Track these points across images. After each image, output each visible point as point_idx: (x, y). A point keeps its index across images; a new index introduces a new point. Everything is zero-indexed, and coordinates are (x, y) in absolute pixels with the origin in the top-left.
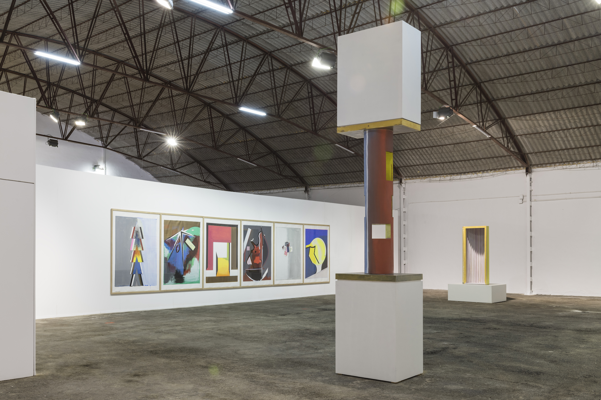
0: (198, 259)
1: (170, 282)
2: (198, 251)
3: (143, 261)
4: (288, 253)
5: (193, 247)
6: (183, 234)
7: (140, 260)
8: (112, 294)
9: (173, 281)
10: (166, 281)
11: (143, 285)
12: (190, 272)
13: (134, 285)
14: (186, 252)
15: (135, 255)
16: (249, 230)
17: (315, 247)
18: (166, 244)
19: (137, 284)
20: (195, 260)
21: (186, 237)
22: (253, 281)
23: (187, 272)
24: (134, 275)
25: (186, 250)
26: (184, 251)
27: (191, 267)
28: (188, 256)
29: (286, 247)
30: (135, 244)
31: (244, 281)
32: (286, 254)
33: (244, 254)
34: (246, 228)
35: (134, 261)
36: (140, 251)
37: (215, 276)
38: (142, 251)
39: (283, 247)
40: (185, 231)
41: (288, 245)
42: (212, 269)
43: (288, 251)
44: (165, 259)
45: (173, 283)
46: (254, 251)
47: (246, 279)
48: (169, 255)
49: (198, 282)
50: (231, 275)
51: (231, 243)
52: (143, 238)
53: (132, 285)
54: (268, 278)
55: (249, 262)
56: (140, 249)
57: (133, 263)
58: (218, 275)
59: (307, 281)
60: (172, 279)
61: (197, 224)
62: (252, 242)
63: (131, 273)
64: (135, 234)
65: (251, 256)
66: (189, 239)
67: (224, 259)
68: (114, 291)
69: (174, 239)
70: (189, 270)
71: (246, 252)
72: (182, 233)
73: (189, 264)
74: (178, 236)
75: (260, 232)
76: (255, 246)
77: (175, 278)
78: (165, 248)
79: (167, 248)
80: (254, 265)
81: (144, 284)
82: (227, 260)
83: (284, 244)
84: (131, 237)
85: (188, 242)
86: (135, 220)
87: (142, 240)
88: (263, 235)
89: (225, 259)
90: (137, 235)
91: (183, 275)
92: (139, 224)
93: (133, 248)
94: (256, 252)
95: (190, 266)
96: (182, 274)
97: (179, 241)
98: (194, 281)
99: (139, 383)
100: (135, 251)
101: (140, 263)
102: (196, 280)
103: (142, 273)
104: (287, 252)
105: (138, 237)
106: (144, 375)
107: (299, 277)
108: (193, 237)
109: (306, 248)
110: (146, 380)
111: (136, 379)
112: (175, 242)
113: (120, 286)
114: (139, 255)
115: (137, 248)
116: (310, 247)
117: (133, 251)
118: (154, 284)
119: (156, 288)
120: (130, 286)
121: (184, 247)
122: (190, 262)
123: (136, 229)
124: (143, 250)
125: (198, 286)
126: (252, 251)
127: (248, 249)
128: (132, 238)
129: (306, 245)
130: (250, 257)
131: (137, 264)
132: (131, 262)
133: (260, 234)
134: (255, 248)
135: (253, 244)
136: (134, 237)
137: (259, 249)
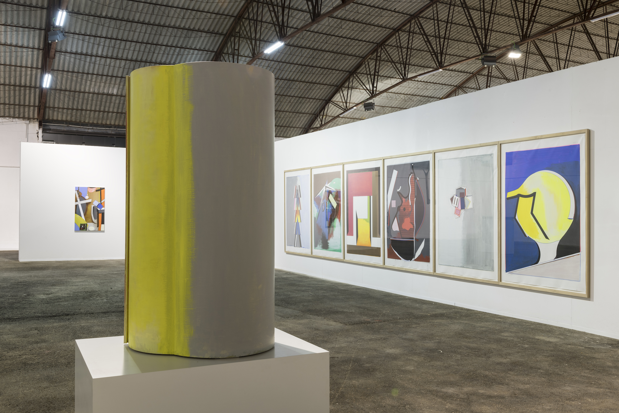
0: (340, 220)
1: (318, 246)
2: (339, 209)
3: (301, 221)
4: (463, 211)
5: (335, 205)
7: (299, 220)
8: (288, 253)
9: (320, 246)
10: (315, 245)
13: (297, 246)
14: (329, 211)
15: (297, 215)
16: (395, 173)
17: (534, 195)
18: (315, 202)
19: (298, 244)
20: (337, 220)
21: (329, 192)
22: (400, 259)
23: (331, 236)
24: (296, 236)
26: (328, 209)
27: (333, 230)
28: (331, 216)
29: (459, 198)
30: (297, 203)
31: (389, 257)
32: (457, 213)
34: (390, 170)
35: (296, 221)
36: (299, 211)
37: (355, 244)
39: (452, 199)
40: (328, 185)
41: (462, 194)
42: (352, 235)
43: (463, 206)
44: (315, 219)
45: (320, 249)
46: (402, 208)
47: (391, 255)
48: (317, 215)
49: (340, 251)
50: (372, 246)
51: (372, 197)
52: (301, 197)
53: (295, 246)
54: (425, 257)
55: (395, 227)
57: (295, 223)
58: (359, 244)
59: (510, 278)
60: (320, 243)
61: (338, 175)
62: (399, 193)
63: (294, 234)
64: (296, 193)
65: (398, 217)
66: (331, 194)
68: (286, 250)
69: (321, 196)
70: (332, 234)
71: (390, 209)
72: (326, 187)
73: (332, 226)
74: (324, 192)
75: (411, 173)
76: (404, 199)
77: (322, 243)
78: (315, 207)
80: (402, 232)
81: (302, 246)
82: (368, 222)
83: (455, 193)
86: (296, 178)
88: (415, 178)
89: (366, 220)
93: (296, 208)
94: (404, 209)
96: (327, 238)
97: (324, 198)
102: (338, 248)
103: (301, 234)
104: (460, 208)
105: (298, 196)
107: (487, 265)
108: (336, 192)
109: (507, 199)
112: (321, 199)
113: (289, 246)
114: (299, 215)
115: (298, 208)
116: (519, 195)
117: (296, 211)
118: (308, 247)
119: (309, 252)
121: (328, 205)
122: (332, 224)
123: (297, 188)
124: (301, 209)
125: (339, 256)
126: (399, 208)
127: (394, 205)
129: (507, 191)
130: (396, 219)
131: (297, 224)
133: (410, 176)
134: (403, 203)
135: (401, 196)
136: (296, 197)
137: (410, 204)
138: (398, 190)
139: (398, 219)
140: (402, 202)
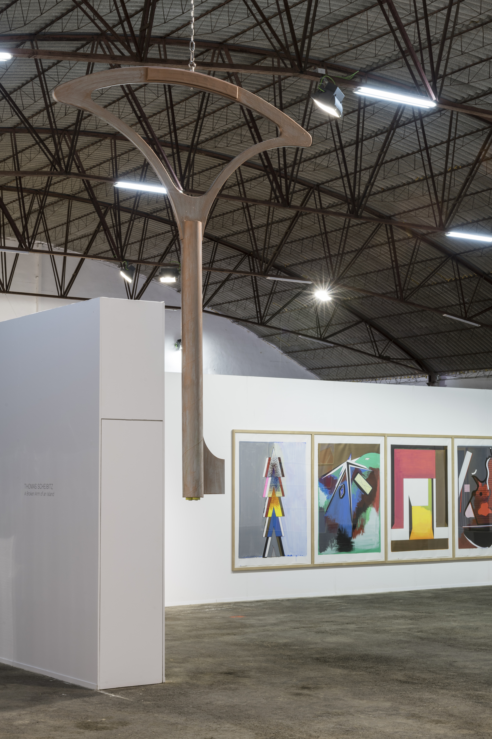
0: (378, 509)
1: (329, 549)
2: (377, 494)
3: (283, 515)
5: (368, 489)
6: (350, 466)
7: (278, 513)
8: (235, 571)
9: (334, 548)
10: (322, 549)
11: (283, 555)
12: (363, 532)
13: (270, 556)
14: (355, 497)
15: (272, 505)
16: (469, 455)
18: (321, 484)
19: (274, 553)
20: (371, 511)
21: (356, 471)
22: (476, 547)
23: (359, 532)
24: (270, 538)
25: (355, 494)
26: (353, 495)
27: (365, 523)
28: (359, 504)
30: (271, 486)
31: (461, 548)
33: (459, 499)
34: (462, 451)
35: (270, 515)
36: (280, 498)
37: (408, 539)
38: (282, 498)
40: (353, 462)
42: (401, 526)
44: (321, 510)
45: (335, 552)
46: (478, 493)
47: (463, 544)
48: (327, 504)
49: (378, 550)
50: (435, 538)
51: (435, 480)
52: (283, 476)
53: (266, 555)
55: (470, 513)
56: (278, 494)
57: (268, 518)
58: (412, 538)
60: (333, 544)
61: (375, 449)
62: (474, 476)
63: (264, 536)
64: (270, 470)
65: (473, 502)
66: (361, 474)
67: (424, 509)
68: (237, 566)
69: (336, 476)
70: (362, 528)
71: (462, 494)
72: (348, 464)
73: (361, 518)
74: (343, 470)
75: (489, 457)
76: (480, 484)
77: (338, 544)
78: (321, 492)
79: (323, 491)
80: (478, 518)
81: (285, 553)
82: (428, 509)
84: (264, 476)
85: (359, 479)
86: (270, 446)
87: (282, 479)
89: (425, 507)
90: (274, 471)
91: (351, 538)
92: (276, 453)
93: (268, 494)
94: (481, 494)
95: (364, 521)
96: (350, 535)
97: (344, 479)
98: (369, 548)
99: (312, 697)
100: (270, 498)
101: (280, 518)
102: (374, 547)
103: (283, 535)
105: (276, 475)
106: (316, 688)
108: (369, 472)
110: (321, 694)
111: (306, 692)
112: (336, 481)
113: (247, 557)
114: (277, 504)
115: (274, 494)
117: (268, 499)
118: (303, 554)
119: (307, 561)
120: (264, 556)
121: (352, 490)
122: (363, 515)
123: (272, 462)
124: (283, 495)
125: (379, 557)
126: (474, 493)
127: (467, 489)
128: (266, 476)
130: (470, 505)
131: (274, 521)
132: (264, 516)
133: (488, 460)
134: (479, 488)
135: (476, 479)
136: (269, 474)
137: (488, 489)
138: (473, 474)
139: (473, 505)
140: (478, 486)
